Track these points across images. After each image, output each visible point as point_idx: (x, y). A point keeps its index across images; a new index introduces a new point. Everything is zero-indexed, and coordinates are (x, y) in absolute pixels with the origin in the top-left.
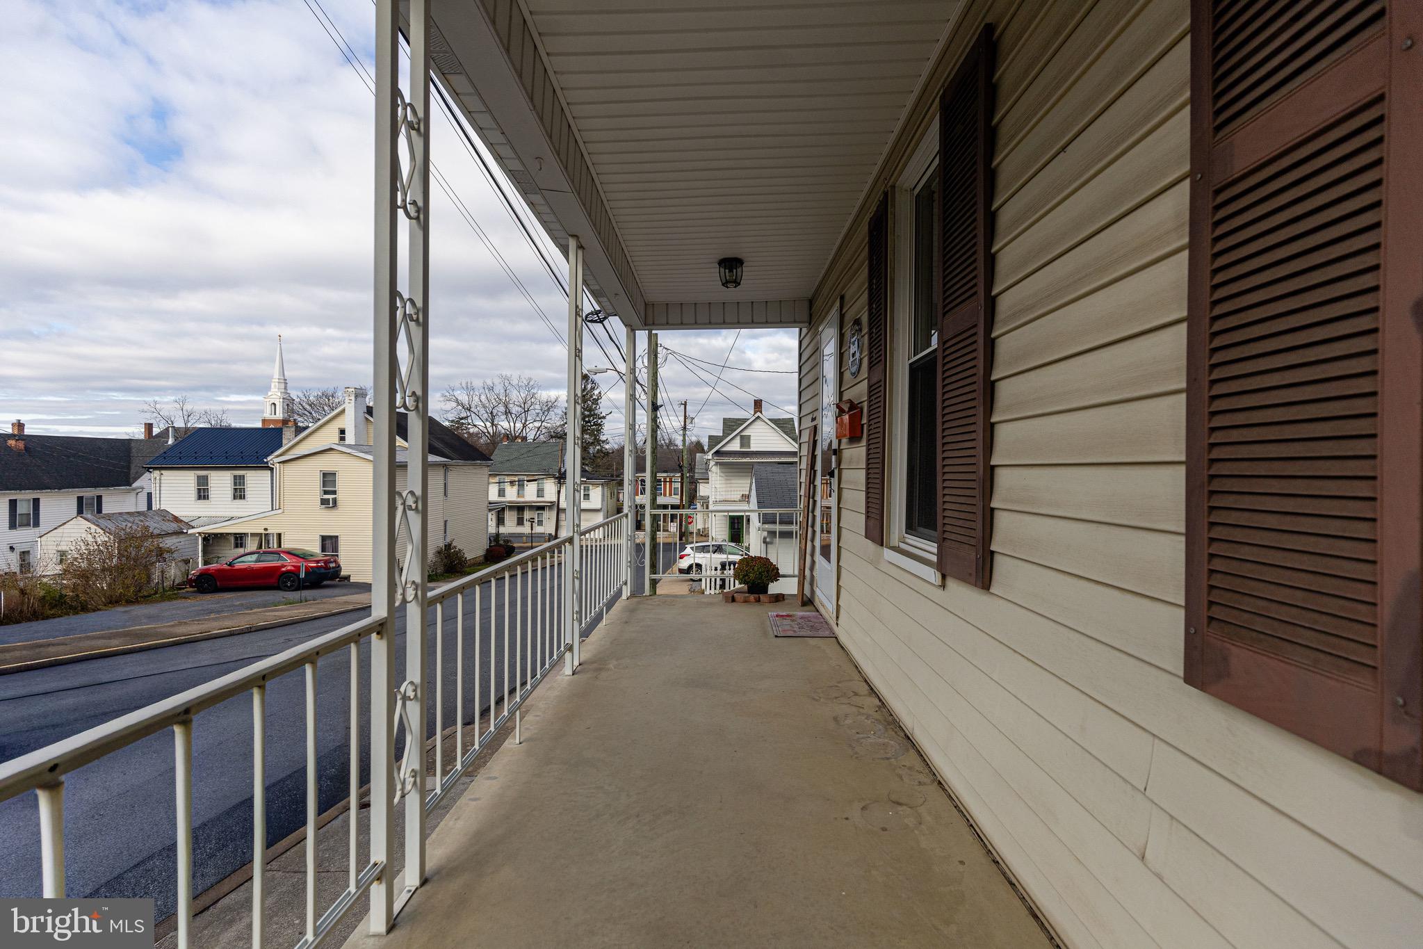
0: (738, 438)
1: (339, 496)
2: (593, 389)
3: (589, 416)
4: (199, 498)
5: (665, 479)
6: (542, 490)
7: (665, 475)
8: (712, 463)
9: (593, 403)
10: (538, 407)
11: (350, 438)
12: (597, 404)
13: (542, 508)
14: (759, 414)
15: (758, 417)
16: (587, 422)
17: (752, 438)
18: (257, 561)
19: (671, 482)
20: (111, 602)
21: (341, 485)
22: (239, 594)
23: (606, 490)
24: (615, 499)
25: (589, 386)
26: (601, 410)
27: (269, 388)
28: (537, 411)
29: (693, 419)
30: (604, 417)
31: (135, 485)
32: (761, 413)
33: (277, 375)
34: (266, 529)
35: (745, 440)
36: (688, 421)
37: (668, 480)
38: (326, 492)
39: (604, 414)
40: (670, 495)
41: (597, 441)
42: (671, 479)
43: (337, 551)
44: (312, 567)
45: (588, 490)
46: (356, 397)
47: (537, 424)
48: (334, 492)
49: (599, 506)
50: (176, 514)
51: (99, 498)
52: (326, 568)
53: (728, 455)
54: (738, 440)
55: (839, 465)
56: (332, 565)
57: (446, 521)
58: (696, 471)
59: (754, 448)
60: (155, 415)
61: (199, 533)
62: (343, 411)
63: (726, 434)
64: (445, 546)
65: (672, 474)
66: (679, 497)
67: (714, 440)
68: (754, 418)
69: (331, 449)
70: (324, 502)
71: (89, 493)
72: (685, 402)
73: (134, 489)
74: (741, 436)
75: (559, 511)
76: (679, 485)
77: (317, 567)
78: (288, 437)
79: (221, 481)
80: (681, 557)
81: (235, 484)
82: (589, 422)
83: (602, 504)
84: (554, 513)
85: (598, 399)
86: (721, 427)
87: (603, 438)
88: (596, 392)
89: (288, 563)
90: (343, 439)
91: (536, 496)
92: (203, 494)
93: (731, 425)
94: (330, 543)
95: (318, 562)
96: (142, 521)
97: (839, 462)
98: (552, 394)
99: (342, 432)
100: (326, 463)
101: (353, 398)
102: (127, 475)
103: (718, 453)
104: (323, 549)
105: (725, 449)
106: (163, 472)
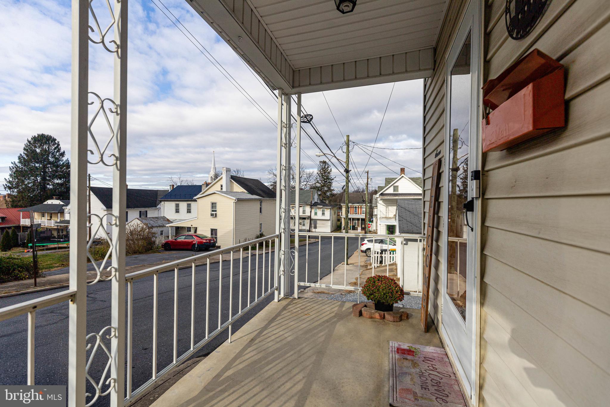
0: (392, 187)
1: (218, 213)
2: (328, 167)
3: (326, 179)
4: (176, 212)
5: (358, 207)
6: (305, 211)
7: (358, 205)
8: (379, 199)
9: (328, 174)
10: (305, 176)
11: (224, 189)
12: (330, 174)
13: (304, 219)
14: (403, 175)
15: (403, 177)
16: (325, 182)
17: (399, 187)
18: (185, 238)
19: (361, 208)
20: (134, 253)
21: (218, 208)
22: (178, 252)
23: (332, 211)
24: (336, 215)
25: (326, 166)
26: (331, 177)
27: (210, 172)
28: (305, 177)
29: (371, 179)
30: (333, 179)
31: (158, 207)
32: (404, 174)
33: (212, 166)
34: (192, 225)
35: (396, 188)
36: (369, 180)
37: (360, 207)
38: (213, 211)
39: (333, 178)
40: (361, 213)
41: (330, 190)
42: (361, 207)
43: (217, 236)
44: (204, 242)
45: (324, 211)
46: (226, 171)
47: (305, 183)
48: (216, 211)
49: (328, 218)
50: (168, 218)
51: (146, 211)
52: (210, 243)
53: (387, 195)
54: (392, 188)
55: (484, 194)
56: (212, 241)
57: (261, 224)
58: (373, 203)
59: (400, 191)
60: (171, 181)
61: (170, 226)
62: (222, 178)
63: (386, 185)
64: (260, 234)
65: (361, 204)
66: (364, 215)
67: (381, 188)
68: (401, 177)
69: (215, 193)
70: (212, 215)
71: (143, 210)
72: (368, 171)
73: (158, 209)
74: (394, 186)
75: (311, 220)
76: (364, 209)
77: (206, 242)
78: (204, 189)
79: (183, 206)
80: (362, 245)
81: (188, 207)
82: (326, 181)
83: (330, 217)
84: (309, 221)
85: (330, 172)
86: (384, 182)
87: (332, 188)
88: (329, 169)
89: (196, 240)
90: (222, 189)
91: (302, 213)
92: (177, 211)
93: (388, 181)
94: (214, 232)
95: (206, 240)
96: (156, 221)
97: (483, 191)
98: (311, 171)
99: (222, 186)
100: (213, 199)
101: (225, 172)
102: (156, 203)
103: (382, 194)
104: (212, 234)
105: (385, 192)
106: (165, 202)
